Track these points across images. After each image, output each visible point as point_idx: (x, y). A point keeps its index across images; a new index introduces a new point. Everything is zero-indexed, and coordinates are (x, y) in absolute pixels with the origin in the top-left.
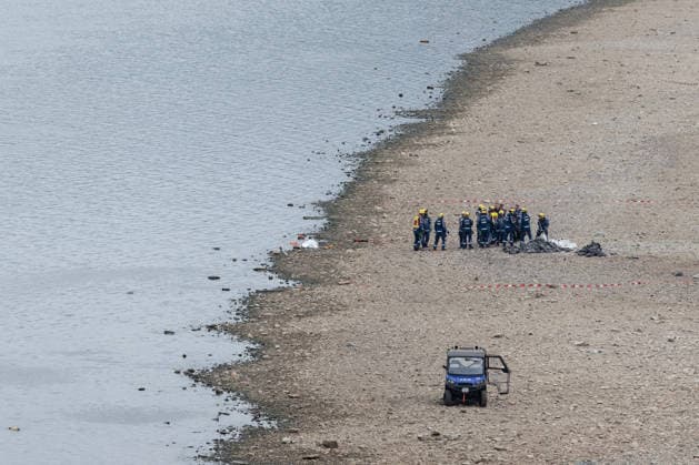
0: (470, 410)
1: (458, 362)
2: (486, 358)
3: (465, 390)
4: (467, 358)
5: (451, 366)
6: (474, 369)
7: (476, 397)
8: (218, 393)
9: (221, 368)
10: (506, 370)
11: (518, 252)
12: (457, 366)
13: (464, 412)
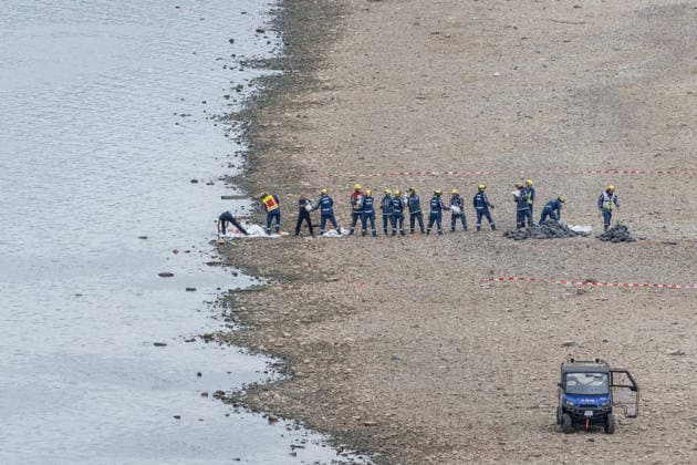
0: (598, 437)
1: (573, 379)
2: (610, 373)
3: (589, 413)
4: (588, 373)
5: (569, 383)
6: (596, 388)
7: (601, 422)
8: (271, 420)
9: (254, 388)
10: (634, 388)
11: (525, 238)
12: (574, 383)
13: (592, 440)
